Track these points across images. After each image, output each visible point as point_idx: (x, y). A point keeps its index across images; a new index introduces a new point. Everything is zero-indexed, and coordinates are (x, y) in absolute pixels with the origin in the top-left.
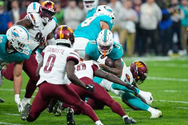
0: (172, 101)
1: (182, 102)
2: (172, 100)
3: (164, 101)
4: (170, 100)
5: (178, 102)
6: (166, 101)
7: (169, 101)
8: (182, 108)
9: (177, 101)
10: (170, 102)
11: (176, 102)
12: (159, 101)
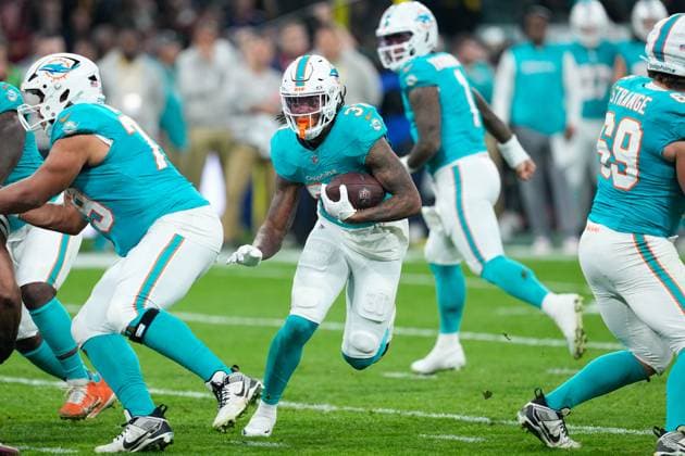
0: (419, 414)
1: (457, 417)
2: (419, 409)
3: (392, 411)
4: (411, 408)
5: (442, 415)
6: (399, 412)
7: (410, 414)
8: (457, 438)
9: (437, 413)
10: (410, 418)
11: (435, 416)
12: (371, 413)
